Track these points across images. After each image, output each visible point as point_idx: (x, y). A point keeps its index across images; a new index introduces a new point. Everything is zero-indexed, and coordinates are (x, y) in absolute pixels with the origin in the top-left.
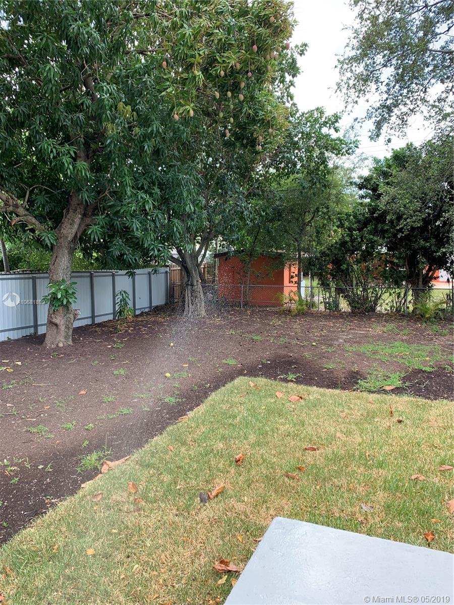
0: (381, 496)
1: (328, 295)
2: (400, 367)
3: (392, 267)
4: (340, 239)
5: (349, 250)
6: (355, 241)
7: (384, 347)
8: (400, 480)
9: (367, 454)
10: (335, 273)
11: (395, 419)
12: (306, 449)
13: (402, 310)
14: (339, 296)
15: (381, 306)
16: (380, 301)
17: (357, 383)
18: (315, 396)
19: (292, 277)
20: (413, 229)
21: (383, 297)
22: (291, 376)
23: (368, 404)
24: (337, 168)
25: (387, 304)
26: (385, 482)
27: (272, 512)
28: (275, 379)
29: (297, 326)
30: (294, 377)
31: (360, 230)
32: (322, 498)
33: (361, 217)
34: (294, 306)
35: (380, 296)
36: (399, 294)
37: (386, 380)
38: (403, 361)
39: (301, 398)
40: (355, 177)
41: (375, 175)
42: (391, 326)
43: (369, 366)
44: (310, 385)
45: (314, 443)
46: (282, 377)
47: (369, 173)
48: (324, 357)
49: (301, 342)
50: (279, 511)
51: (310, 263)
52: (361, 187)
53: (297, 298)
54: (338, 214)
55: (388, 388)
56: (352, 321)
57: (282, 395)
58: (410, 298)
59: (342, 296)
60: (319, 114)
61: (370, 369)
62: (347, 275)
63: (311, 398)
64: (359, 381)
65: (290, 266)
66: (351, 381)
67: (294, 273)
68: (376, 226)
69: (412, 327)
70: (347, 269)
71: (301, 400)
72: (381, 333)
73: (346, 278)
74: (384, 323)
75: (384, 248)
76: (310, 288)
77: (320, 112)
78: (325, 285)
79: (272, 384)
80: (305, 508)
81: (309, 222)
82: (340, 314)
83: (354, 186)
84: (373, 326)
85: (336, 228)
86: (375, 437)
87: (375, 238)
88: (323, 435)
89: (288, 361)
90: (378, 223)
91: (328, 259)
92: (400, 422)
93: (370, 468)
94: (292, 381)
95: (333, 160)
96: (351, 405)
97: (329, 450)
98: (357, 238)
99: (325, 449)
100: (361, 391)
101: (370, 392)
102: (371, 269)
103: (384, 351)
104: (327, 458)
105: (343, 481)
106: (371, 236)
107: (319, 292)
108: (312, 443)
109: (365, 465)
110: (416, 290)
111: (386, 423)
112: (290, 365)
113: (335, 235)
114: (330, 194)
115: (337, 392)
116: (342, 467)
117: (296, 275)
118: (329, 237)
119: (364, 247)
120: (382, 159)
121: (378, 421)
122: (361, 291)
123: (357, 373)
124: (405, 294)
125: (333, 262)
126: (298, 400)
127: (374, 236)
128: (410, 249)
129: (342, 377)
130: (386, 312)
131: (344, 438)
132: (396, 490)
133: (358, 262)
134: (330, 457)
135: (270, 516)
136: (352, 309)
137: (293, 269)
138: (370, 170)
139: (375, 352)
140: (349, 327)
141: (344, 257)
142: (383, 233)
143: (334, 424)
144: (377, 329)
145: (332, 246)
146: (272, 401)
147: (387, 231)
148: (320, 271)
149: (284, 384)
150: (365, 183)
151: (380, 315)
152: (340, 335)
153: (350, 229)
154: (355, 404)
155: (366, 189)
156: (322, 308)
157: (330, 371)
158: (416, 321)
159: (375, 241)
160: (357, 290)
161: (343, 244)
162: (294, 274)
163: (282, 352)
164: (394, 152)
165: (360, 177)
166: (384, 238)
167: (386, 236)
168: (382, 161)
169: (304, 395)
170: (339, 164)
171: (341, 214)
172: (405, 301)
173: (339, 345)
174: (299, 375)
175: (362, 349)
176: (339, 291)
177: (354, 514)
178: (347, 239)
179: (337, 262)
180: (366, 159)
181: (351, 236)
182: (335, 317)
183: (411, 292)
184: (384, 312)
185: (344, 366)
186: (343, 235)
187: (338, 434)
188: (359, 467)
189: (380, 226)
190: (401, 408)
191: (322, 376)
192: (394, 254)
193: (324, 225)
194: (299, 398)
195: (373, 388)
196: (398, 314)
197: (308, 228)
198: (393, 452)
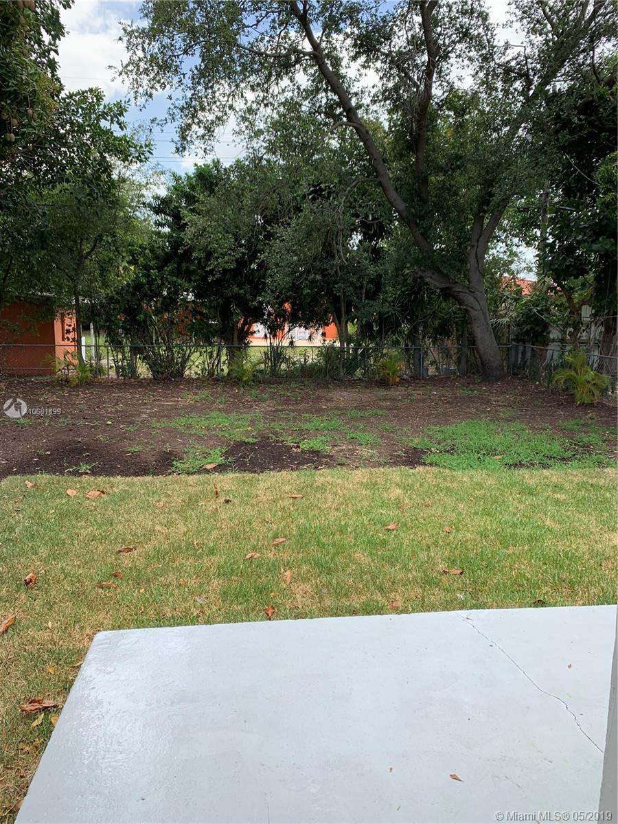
0: (216, 583)
1: (120, 357)
2: (221, 441)
3: (201, 320)
4: (133, 280)
5: (146, 295)
6: (153, 284)
7: (199, 420)
8: (234, 563)
9: (195, 543)
10: (128, 327)
11: (222, 500)
12: (120, 551)
13: (216, 373)
14: (136, 358)
15: (190, 368)
16: (189, 364)
17: (172, 465)
18: (120, 487)
19: (68, 332)
20: (225, 271)
21: (192, 358)
22: (84, 467)
23: (189, 488)
24: (124, 181)
25: (197, 367)
26: (218, 568)
27: (88, 631)
28: (62, 473)
29: (81, 400)
30: (89, 467)
31: (160, 269)
32: (149, 602)
33: (159, 252)
34: (72, 373)
35: (189, 356)
36: (211, 353)
37: (206, 458)
38: (223, 433)
39: (103, 492)
40: (148, 196)
41: (174, 196)
42: (204, 393)
43: (184, 444)
44: (113, 475)
45: (129, 543)
46: (71, 470)
47: (166, 193)
48: (125, 438)
49: (90, 422)
50: (98, 628)
51: (93, 311)
52: (157, 211)
53: (76, 362)
54: (129, 245)
55: (209, 467)
56: (155, 391)
57: (75, 492)
58: (224, 358)
59: (140, 358)
60: (95, 99)
61: (185, 447)
62: (144, 330)
63: (116, 491)
64: (175, 463)
65: (63, 316)
66: (164, 464)
67: (70, 326)
68: (179, 264)
69: (228, 393)
70: (145, 321)
71: (102, 495)
72: (192, 402)
73: (144, 333)
74: (195, 390)
75: (191, 294)
76: (93, 348)
77: (95, 96)
78: (116, 343)
79: (59, 481)
80: (129, 618)
81: (89, 254)
82: (138, 382)
83: (148, 209)
84: (183, 394)
85: (127, 265)
86: (202, 523)
87: (179, 281)
88: (139, 532)
89: (76, 448)
90: (182, 262)
91: (118, 306)
92: (227, 501)
93: (200, 557)
94: (87, 474)
95: (119, 168)
96: (168, 492)
97: (149, 547)
98: (156, 280)
99: (143, 547)
100: (179, 474)
101: (189, 473)
102: (175, 322)
103: (199, 424)
104: (147, 557)
105: (171, 578)
106: (175, 278)
107: (108, 353)
108: (126, 543)
109: (194, 555)
110: (230, 347)
111: (212, 505)
112: (80, 454)
113: (126, 273)
114: (116, 217)
115: (148, 478)
116: (168, 563)
117: (73, 329)
118: (118, 277)
119: (165, 293)
120: (183, 176)
121: (202, 505)
122: (164, 351)
123: (171, 453)
124: (219, 354)
125: (125, 312)
126: (99, 496)
127: (177, 278)
128: (222, 296)
129: (152, 459)
130: (197, 376)
131: (165, 531)
132: (231, 574)
133: (158, 312)
134: (152, 554)
135: (87, 636)
136: (153, 375)
137: (67, 321)
138: (168, 189)
139: (189, 427)
140: (152, 398)
141: (140, 304)
142: (188, 274)
143: (151, 517)
144: (188, 398)
145: (123, 289)
146: (64, 501)
147: (194, 272)
148: (108, 324)
149: (77, 479)
150: (162, 206)
151: (190, 381)
152: (141, 409)
153: (146, 267)
154: (173, 490)
155: (165, 213)
156: (113, 374)
157: (135, 455)
158: (232, 386)
159: (180, 285)
160: (159, 349)
161: (138, 286)
162: (71, 328)
163: (64, 437)
164: (197, 169)
165: (157, 198)
166: (190, 281)
167: (193, 278)
168: (183, 178)
169: (106, 488)
170: (127, 175)
171: (133, 246)
172: (219, 361)
173: (142, 422)
174: (94, 464)
175: (173, 425)
176: (135, 350)
177: (187, 610)
178: (143, 280)
179: (131, 312)
180: (162, 173)
181: (148, 276)
182: (132, 386)
183: (224, 351)
184: (193, 377)
185: (153, 447)
186: (137, 275)
187: (158, 528)
188: (187, 559)
189: (184, 266)
190: (226, 487)
191: (127, 462)
192: (203, 303)
193: (110, 259)
194: (99, 492)
195: (191, 469)
196: (211, 379)
197: (87, 262)
198: (224, 535)
